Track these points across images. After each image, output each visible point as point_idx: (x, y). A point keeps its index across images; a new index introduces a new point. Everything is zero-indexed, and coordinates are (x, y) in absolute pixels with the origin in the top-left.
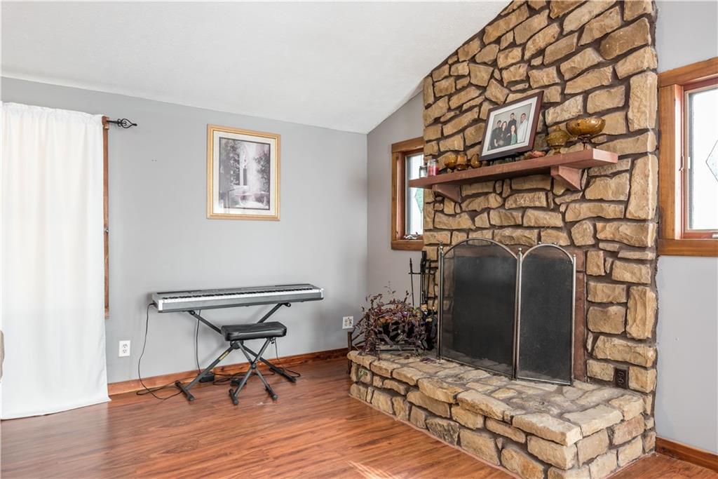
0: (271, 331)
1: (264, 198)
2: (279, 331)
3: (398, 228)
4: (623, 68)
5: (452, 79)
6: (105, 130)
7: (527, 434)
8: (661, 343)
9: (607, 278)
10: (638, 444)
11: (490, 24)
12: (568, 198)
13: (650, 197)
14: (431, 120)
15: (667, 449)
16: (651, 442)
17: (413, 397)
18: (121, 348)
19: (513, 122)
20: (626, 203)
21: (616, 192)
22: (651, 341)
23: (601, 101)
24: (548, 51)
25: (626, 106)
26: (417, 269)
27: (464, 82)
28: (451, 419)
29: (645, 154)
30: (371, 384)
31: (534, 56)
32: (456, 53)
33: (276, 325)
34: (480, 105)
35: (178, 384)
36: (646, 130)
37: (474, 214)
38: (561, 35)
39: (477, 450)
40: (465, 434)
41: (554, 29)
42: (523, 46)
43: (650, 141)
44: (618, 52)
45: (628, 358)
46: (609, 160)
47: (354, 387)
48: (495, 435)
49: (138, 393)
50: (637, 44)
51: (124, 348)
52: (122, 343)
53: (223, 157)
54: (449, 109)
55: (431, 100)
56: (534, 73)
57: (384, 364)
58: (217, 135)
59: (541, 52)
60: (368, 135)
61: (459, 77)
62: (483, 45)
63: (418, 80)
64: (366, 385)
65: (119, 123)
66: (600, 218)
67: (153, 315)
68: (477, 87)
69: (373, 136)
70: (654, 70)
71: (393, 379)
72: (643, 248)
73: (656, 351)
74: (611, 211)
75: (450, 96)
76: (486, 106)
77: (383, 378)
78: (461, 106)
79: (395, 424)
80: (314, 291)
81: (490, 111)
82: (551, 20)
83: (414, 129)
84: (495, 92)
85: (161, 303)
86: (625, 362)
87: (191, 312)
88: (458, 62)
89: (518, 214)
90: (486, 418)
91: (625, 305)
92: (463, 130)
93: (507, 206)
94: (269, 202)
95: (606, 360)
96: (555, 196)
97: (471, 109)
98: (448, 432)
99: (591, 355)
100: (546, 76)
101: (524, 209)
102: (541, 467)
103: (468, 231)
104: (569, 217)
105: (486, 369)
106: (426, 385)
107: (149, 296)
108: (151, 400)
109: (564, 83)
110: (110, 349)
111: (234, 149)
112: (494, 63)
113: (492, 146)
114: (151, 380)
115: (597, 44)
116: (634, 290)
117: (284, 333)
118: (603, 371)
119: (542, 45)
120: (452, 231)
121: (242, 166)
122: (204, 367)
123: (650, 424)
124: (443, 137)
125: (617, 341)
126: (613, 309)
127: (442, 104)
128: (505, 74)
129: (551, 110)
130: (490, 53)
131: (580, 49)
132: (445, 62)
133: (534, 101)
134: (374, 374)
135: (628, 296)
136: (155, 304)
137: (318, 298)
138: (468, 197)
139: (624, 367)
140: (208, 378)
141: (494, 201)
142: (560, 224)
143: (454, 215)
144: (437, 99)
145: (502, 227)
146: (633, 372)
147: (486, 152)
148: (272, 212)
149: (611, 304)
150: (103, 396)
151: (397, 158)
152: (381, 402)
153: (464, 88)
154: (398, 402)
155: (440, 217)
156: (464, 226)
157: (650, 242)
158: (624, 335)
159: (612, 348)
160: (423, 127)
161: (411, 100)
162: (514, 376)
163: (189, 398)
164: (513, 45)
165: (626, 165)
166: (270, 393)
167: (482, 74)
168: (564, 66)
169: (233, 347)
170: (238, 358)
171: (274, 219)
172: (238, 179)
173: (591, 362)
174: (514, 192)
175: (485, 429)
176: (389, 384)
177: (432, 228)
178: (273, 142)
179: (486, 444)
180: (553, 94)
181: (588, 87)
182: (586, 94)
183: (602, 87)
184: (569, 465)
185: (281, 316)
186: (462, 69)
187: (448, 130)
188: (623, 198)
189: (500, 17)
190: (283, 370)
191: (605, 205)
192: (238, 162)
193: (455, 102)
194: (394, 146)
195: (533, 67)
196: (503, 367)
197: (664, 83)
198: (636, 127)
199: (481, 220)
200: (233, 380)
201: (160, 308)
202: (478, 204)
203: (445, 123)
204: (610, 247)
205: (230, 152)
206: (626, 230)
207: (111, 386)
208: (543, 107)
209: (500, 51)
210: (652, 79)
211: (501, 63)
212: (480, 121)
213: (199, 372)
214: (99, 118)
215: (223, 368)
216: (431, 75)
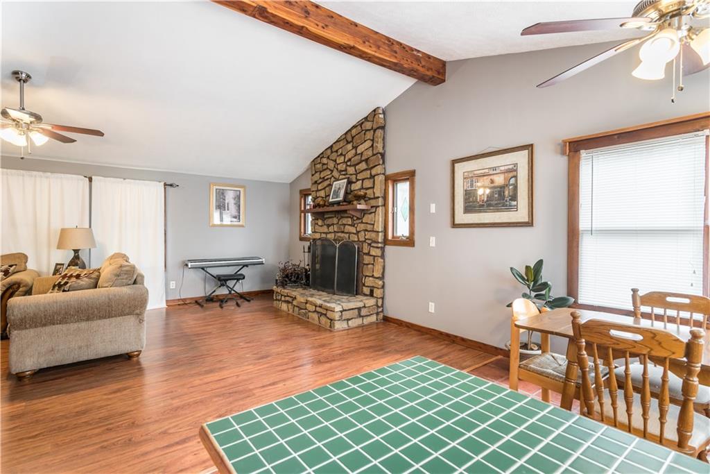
0: (238, 277)
1: (237, 217)
2: (242, 277)
3: (302, 231)
4: (374, 172)
5: (321, 165)
6: (165, 188)
7: (327, 310)
8: (387, 280)
9: (368, 254)
10: (375, 317)
11: (334, 143)
12: (358, 221)
13: (380, 223)
14: (313, 182)
15: (386, 319)
16: (381, 316)
17: (295, 303)
18: (171, 285)
19: (339, 189)
20: (373, 225)
21: (371, 220)
22: (382, 278)
23: (368, 184)
24: (352, 159)
25: (373, 187)
26: (306, 250)
27: (325, 167)
28: (306, 309)
29: (378, 206)
30: (281, 300)
31: (348, 161)
32: (322, 153)
33: (242, 275)
34: (331, 178)
35: (196, 302)
36: (378, 197)
37: (328, 226)
38: (356, 154)
39: (313, 319)
40: (310, 314)
41: (354, 151)
42: (345, 156)
43: (380, 201)
44: (371, 166)
45: (374, 285)
46: (366, 208)
47: (275, 302)
48: (318, 312)
49: (179, 305)
50: (377, 164)
51: (173, 285)
52: (172, 282)
53: (218, 198)
54: (320, 178)
55: (314, 172)
56: (348, 168)
57: (286, 291)
58: (215, 187)
59: (350, 160)
60: (291, 184)
61: (324, 164)
62: (332, 152)
63: (309, 162)
64: (279, 300)
65: (171, 185)
66: (366, 230)
67: (186, 270)
68: (330, 170)
69: (292, 184)
70: (384, 174)
71: (288, 296)
72: (378, 242)
73: (384, 282)
74: (369, 227)
75: (321, 172)
76: (333, 179)
77: (285, 296)
78: (324, 178)
79: (289, 314)
80: (261, 260)
81: (334, 181)
82: (353, 147)
83: (307, 184)
84: (336, 174)
85: (190, 265)
86: (373, 287)
87: (203, 269)
88: (323, 157)
89: (342, 227)
90: (316, 306)
91: (373, 264)
92: (324, 188)
93: (340, 223)
94: (239, 219)
95: (368, 287)
96: (354, 220)
97: (327, 179)
98: (305, 314)
99: (364, 285)
100: (351, 170)
101: (345, 225)
102: (329, 321)
103: (326, 233)
104: (358, 230)
105: (326, 292)
106: (298, 297)
107: (184, 262)
108: (186, 307)
109: (356, 174)
110: (167, 285)
111: (223, 194)
112: (335, 161)
113: (332, 198)
114: (185, 299)
115: (366, 160)
116: (376, 258)
117: (244, 278)
118: (366, 291)
119: (350, 157)
120: (321, 233)
121: (226, 202)
122: (208, 295)
123: (380, 310)
124: (318, 191)
125: (371, 278)
126: (370, 266)
127: (317, 175)
128: (339, 167)
129: (353, 185)
130: (334, 156)
131: (361, 161)
132: (319, 156)
133: (346, 180)
134: (282, 295)
135: (374, 261)
136: (187, 265)
137: (262, 263)
138: (327, 218)
139: (372, 288)
140: (210, 299)
141: (335, 221)
142: (355, 232)
143: (322, 226)
144: (316, 172)
145: (338, 232)
146: (375, 290)
147: (331, 200)
148: (241, 223)
149: (369, 264)
150: (164, 305)
151: (302, 197)
152: (284, 307)
153: (325, 170)
154: (290, 306)
155: (317, 227)
156: (325, 231)
157: (380, 240)
158: (373, 276)
159: (369, 282)
160: (311, 184)
161: (307, 170)
162: (334, 294)
163: (202, 306)
164: (341, 154)
165: (374, 210)
166: (238, 305)
167: (331, 165)
168: (357, 167)
169: (222, 285)
170: (223, 291)
171: (242, 226)
172: (225, 208)
173: (364, 288)
174: (342, 217)
175: (315, 311)
176: (287, 298)
177: (314, 232)
178: (242, 190)
179: (315, 316)
180: (353, 178)
181: (364, 177)
182: (363, 180)
183: (367, 178)
184: (337, 319)
185: (244, 271)
186: (325, 161)
187: (320, 187)
188: (373, 223)
189: (337, 141)
190: (246, 297)
191: (368, 225)
192: (224, 200)
193: (322, 176)
194: (301, 191)
195: (347, 165)
196: (331, 290)
197: (387, 178)
198: (376, 196)
199: (331, 229)
200: (221, 301)
201: (189, 266)
202: (329, 221)
203: (319, 184)
204: (369, 242)
205: (221, 194)
206: (373, 235)
207: (167, 301)
208: (350, 183)
209: (338, 156)
210: (382, 178)
211: (338, 162)
212: (330, 185)
213: (206, 297)
214: (163, 183)
215: (217, 296)
216: (313, 161)
